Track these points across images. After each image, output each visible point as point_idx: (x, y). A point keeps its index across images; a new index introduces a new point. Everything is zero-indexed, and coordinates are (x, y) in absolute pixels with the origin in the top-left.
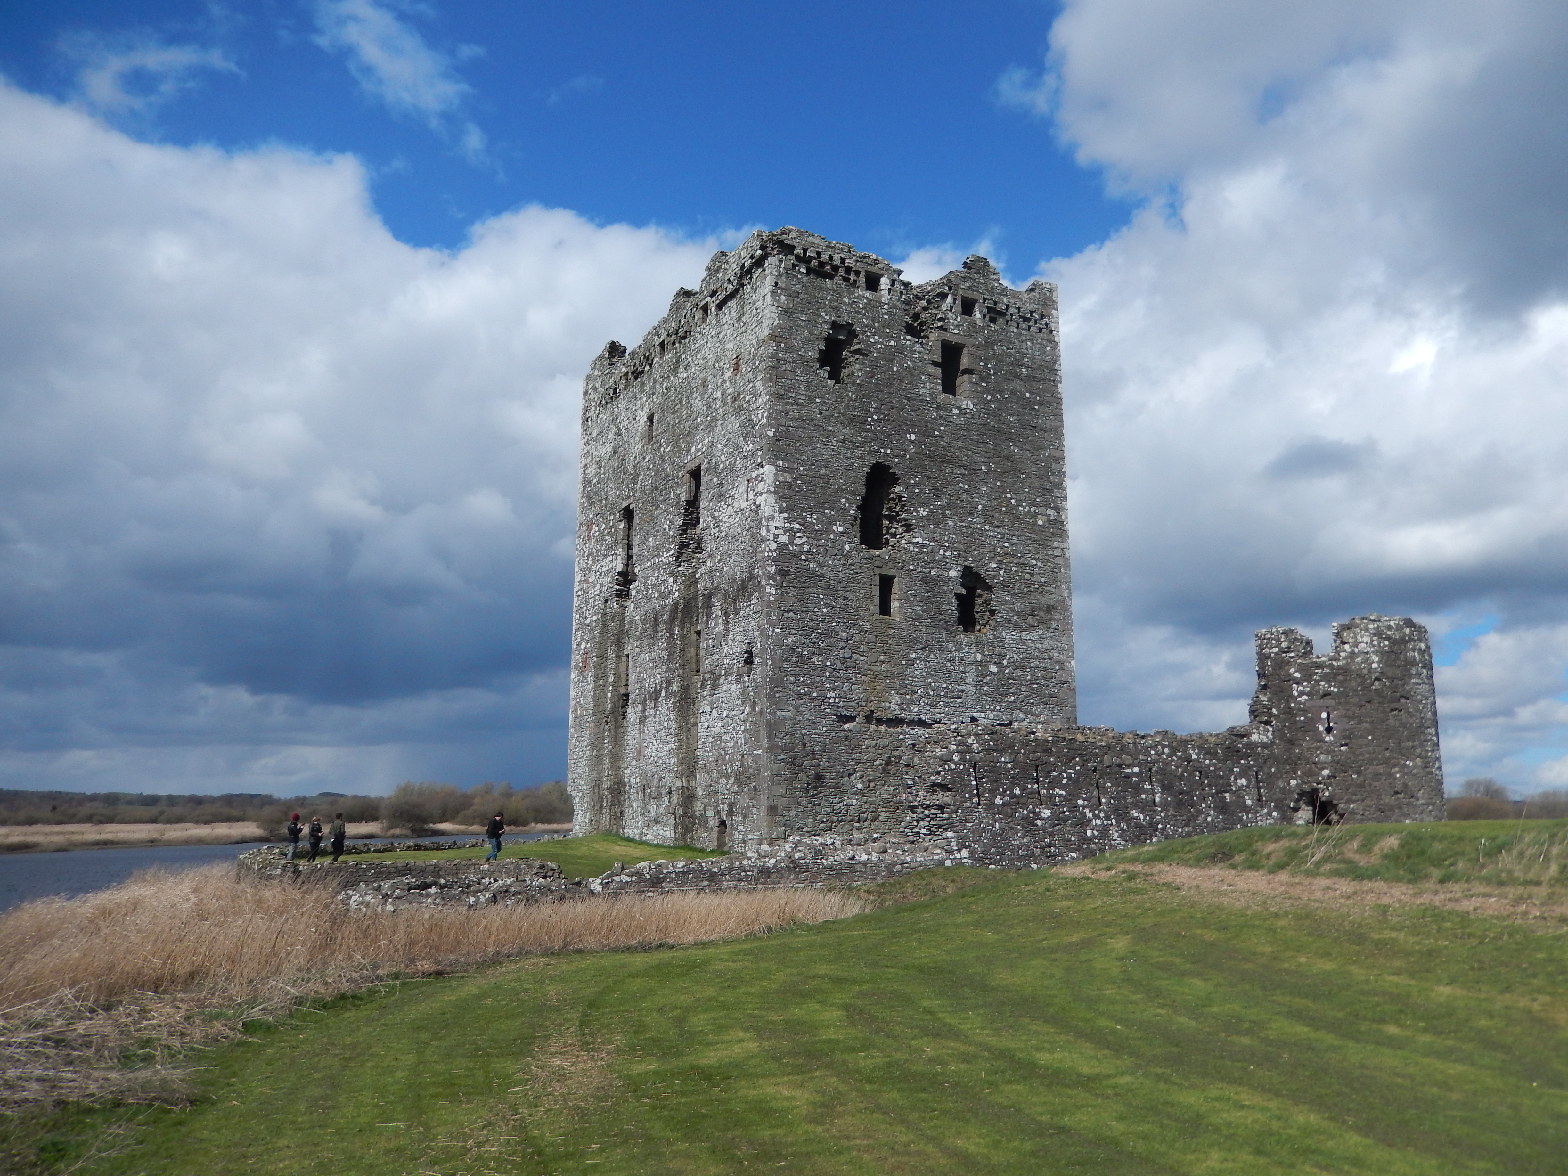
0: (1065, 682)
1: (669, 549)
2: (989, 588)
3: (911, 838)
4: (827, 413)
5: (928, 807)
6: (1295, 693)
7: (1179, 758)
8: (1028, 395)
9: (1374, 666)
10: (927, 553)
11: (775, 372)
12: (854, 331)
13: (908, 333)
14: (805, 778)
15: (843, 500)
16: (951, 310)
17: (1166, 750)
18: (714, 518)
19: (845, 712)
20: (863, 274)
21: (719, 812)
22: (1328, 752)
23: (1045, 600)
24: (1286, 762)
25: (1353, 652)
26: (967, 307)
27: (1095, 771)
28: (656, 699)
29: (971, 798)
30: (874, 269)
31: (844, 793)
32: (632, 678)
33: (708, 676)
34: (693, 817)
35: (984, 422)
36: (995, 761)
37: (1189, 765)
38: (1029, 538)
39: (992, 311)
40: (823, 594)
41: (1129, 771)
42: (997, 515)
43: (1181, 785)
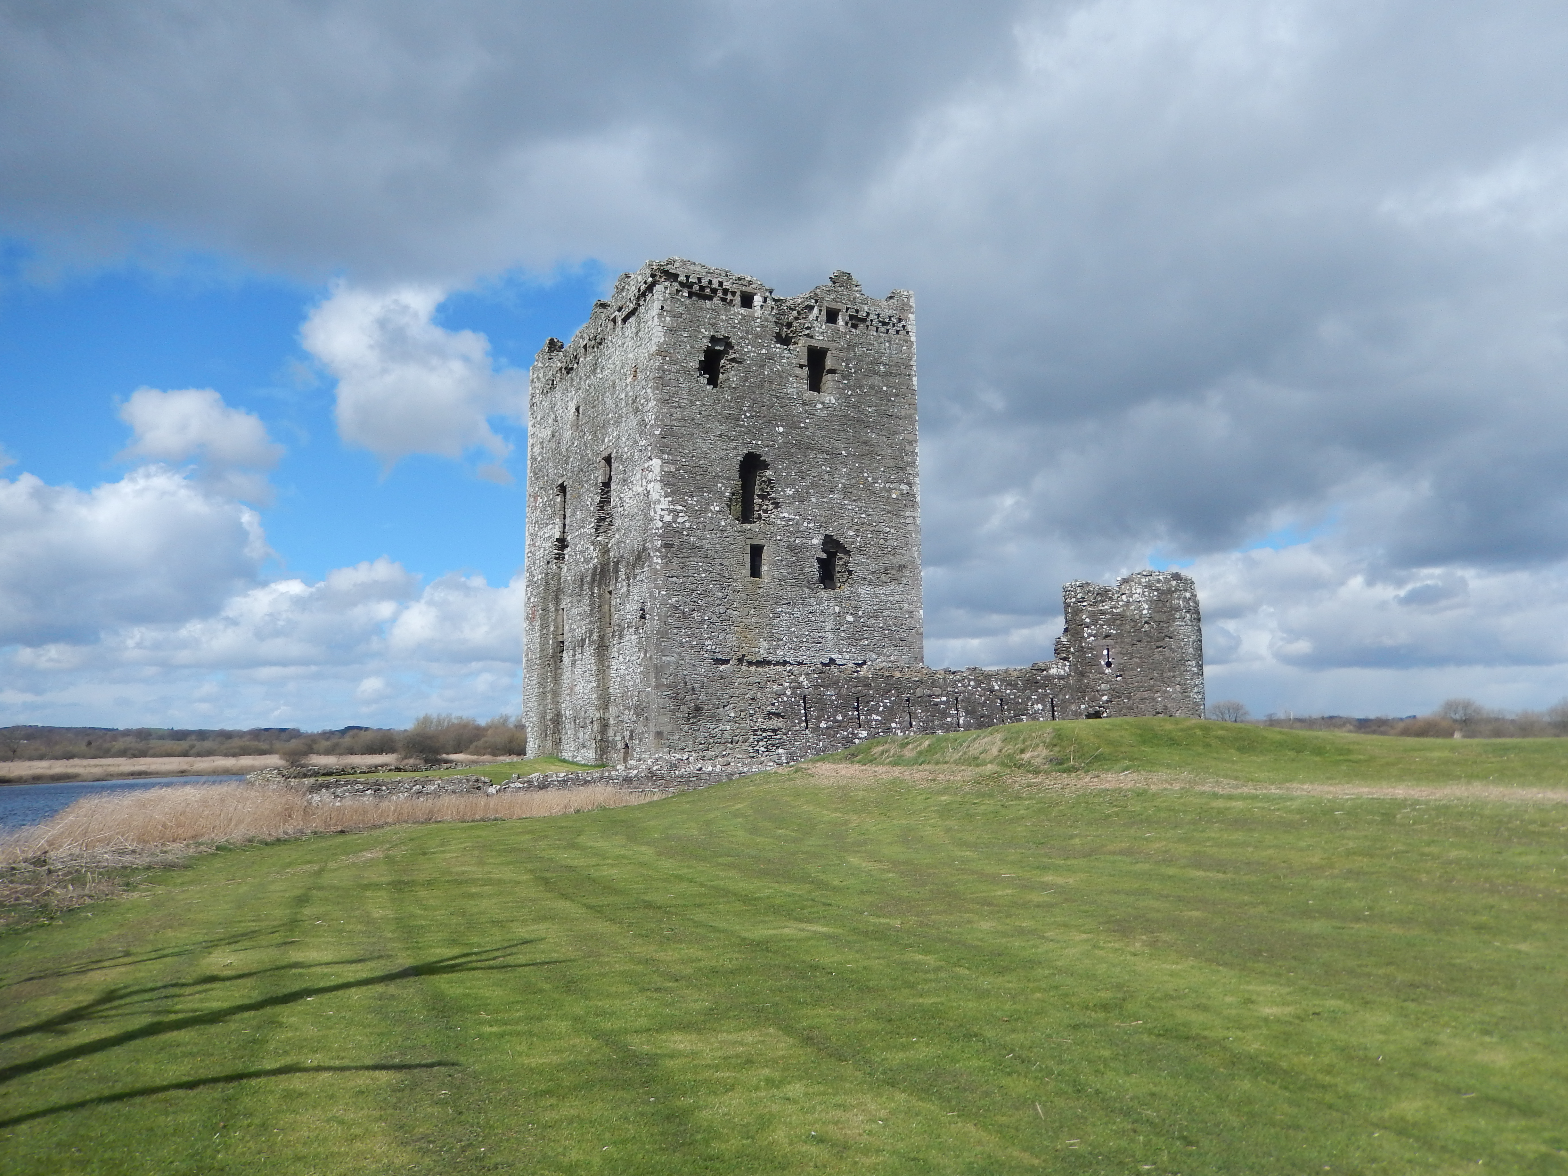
0: (914, 628)
1: (590, 523)
2: (848, 553)
3: (752, 755)
4: (706, 413)
5: (764, 730)
6: (1086, 635)
7: (983, 689)
8: (885, 388)
9: (1145, 612)
10: (792, 525)
11: (661, 381)
12: (730, 343)
13: (777, 342)
14: (686, 709)
15: (720, 485)
16: (817, 320)
17: (972, 683)
18: (621, 499)
19: (720, 657)
20: (738, 293)
21: (624, 737)
22: (1107, 682)
23: (897, 561)
24: (1078, 690)
25: (1128, 602)
26: (832, 316)
27: (908, 700)
28: (582, 646)
29: (799, 723)
30: (748, 289)
31: (719, 721)
32: (567, 628)
33: (616, 628)
34: (607, 741)
35: (845, 414)
36: (822, 694)
37: (991, 694)
38: (884, 510)
39: (854, 318)
40: (702, 562)
41: (938, 700)
42: (855, 492)
43: (983, 710)
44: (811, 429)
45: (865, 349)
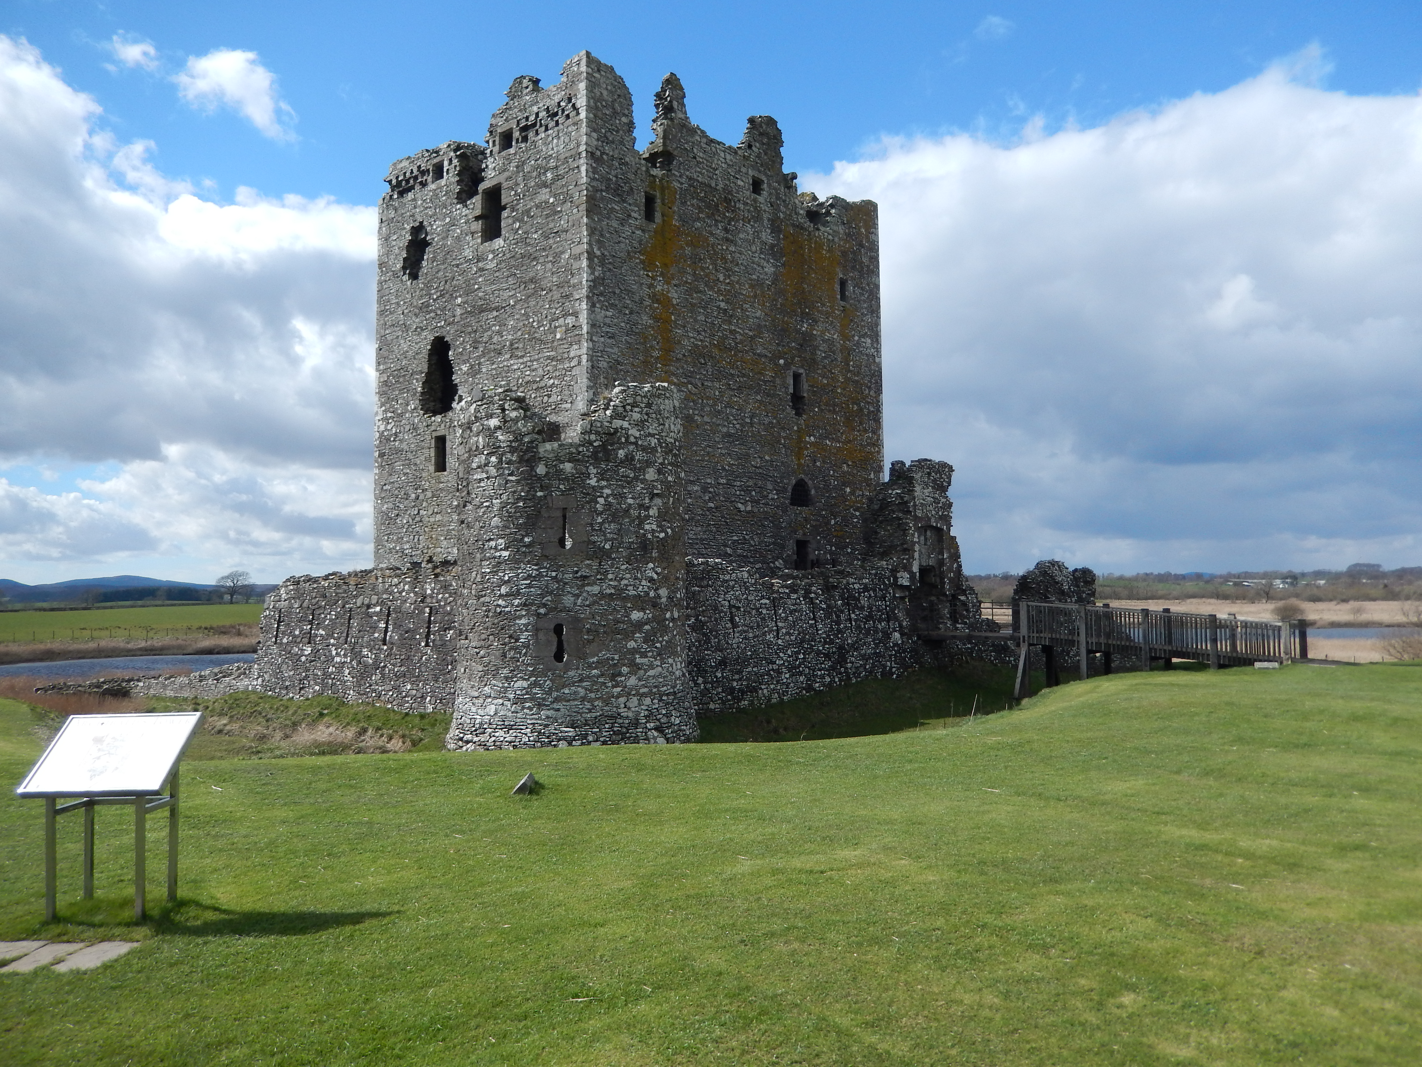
4: (407, 311)
8: (552, 200)
12: (425, 226)
13: (458, 203)
15: (415, 381)
16: (491, 155)
17: (407, 587)
19: (415, 560)
20: (431, 169)
26: (509, 140)
30: (439, 159)
35: (513, 254)
36: (291, 607)
37: (422, 601)
38: (548, 358)
39: (525, 129)
40: (403, 465)
41: (373, 610)
42: (521, 346)
43: (410, 622)
44: (483, 288)
45: (533, 162)
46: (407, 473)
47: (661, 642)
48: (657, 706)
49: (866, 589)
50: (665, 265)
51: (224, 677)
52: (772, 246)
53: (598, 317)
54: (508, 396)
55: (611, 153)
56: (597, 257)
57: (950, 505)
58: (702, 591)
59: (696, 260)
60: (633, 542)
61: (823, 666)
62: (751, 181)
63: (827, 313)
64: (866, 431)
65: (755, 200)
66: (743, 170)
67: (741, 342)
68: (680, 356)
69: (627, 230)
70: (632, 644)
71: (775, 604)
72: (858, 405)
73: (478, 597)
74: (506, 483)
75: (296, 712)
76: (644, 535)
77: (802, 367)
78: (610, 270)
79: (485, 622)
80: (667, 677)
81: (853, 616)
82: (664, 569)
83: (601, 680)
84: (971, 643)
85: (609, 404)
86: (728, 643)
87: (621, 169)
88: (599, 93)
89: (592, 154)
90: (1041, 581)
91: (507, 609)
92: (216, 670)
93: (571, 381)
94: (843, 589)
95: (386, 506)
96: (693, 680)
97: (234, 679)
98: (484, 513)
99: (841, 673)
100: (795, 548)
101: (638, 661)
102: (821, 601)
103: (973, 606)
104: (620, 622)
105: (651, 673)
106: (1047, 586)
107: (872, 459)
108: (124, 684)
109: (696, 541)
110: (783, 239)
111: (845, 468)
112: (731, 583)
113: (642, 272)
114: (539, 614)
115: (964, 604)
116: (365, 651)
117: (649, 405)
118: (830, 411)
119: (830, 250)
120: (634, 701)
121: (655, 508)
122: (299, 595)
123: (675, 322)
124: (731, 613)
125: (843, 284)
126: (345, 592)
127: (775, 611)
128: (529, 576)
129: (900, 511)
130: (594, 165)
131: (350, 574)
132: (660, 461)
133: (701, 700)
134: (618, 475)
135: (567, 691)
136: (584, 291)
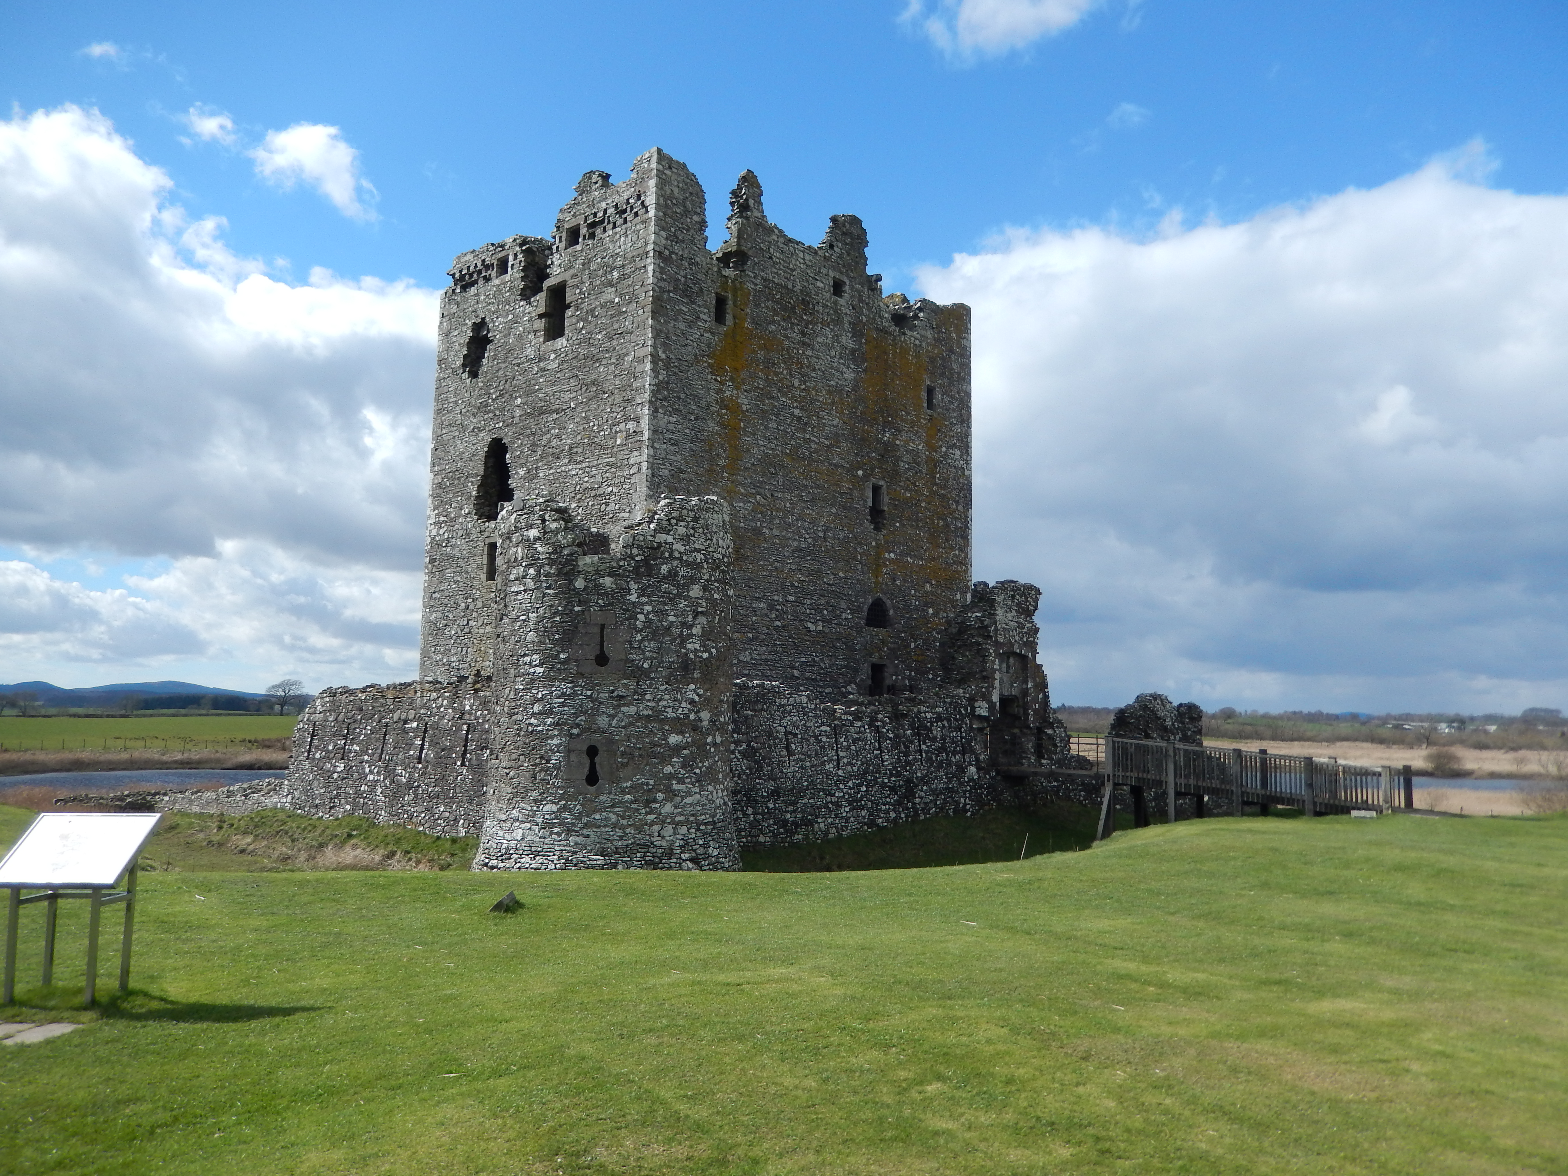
4: (465, 410)
8: (617, 300)
12: (486, 323)
15: (470, 485)
16: (557, 251)
17: (445, 702)
19: (462, 674)
26: (576, 236)
27: (386, 727)
29: (304, 753)
30: (503, 254)
35: (576, 354)
36: (326, 721)
37: (460, 718)
38: (608, 464)
39: (593, 225)
40: (454, 572)
41: (409, 726)
42: (580, 450)
43: (446, 740)
44: (544, 389)
45: (599, 260)
46: (458, 581)
47: (700, 768)
48: (694, 836)
49: (939, 718)
50: (735, 369)
51: (253, 793)
52: (853, 351)
53: (661, 423)
54: (549, 506)
55: (680, 253)
56: (662, 360)
57: (1037, 630)
58: (756, 716)
59: (769, 364)
60: (673, 662)
61: (888, 800)
62: (832, 283)
63: (912, 422)
64: (952, 548)
65: (835, 303)
66: (824, 271)
67: (816, 452)
68: (749, 465)
69: (696, 333)
70: (668, 769)
71: (836, 731)
72: (945, 520)
73: (511, 715)
74: (544, 597)
75: (323, 831)
76: (686, 654)
77: (883, 478)
78: (675, 374)
79: (517, 742)
80: (706, 805)
81: (923, 747)
82: (706, 691)
83: (634, 806)
84: (1057, 780)
85: (653, 517)
86: (782, 772)
87: (691, 269)
88: (669, 192)
89: (660, 253)
90: (1140, 716)
91: (539, 728)
92: (245, 786)
93: (630, 489)
94: (913, 718)
95: (434, 616)
96: (742, 810)
97: (263, 795)
98: (520, 627)
99: (908, 809)
100: (870, 672)
101: (675, 787)
102: (888, 730)
103: (1061, 741)
104: (656, 745)
105: (688, 800)
106: (1147, 722)
107: (958, 578)
108: (149, 798)
109: (760, 662)
110: (866, 344)
111: (928, 587)
112: (788, 708)
113: (709, 377)
114: (572, 734)
115: (1051, 738)
116: (399, 770)
117: (696, 519)
118: (912, 526)
119: (917, 356)
120: (668, 830)
121: (699, 626)
122: (334, 708)
123: (744, 429)
124: (787, 740)
125: (930, 391)
126: (382, 705)
127: (836, 738)
128: (564, 694)
129: (979, 635)
130: (662, 265)
131: (388, 687)
132: (706, 577)
133: (750, 832)
134: (660, 591)
135: (597, 817)
136: (647, 395)
